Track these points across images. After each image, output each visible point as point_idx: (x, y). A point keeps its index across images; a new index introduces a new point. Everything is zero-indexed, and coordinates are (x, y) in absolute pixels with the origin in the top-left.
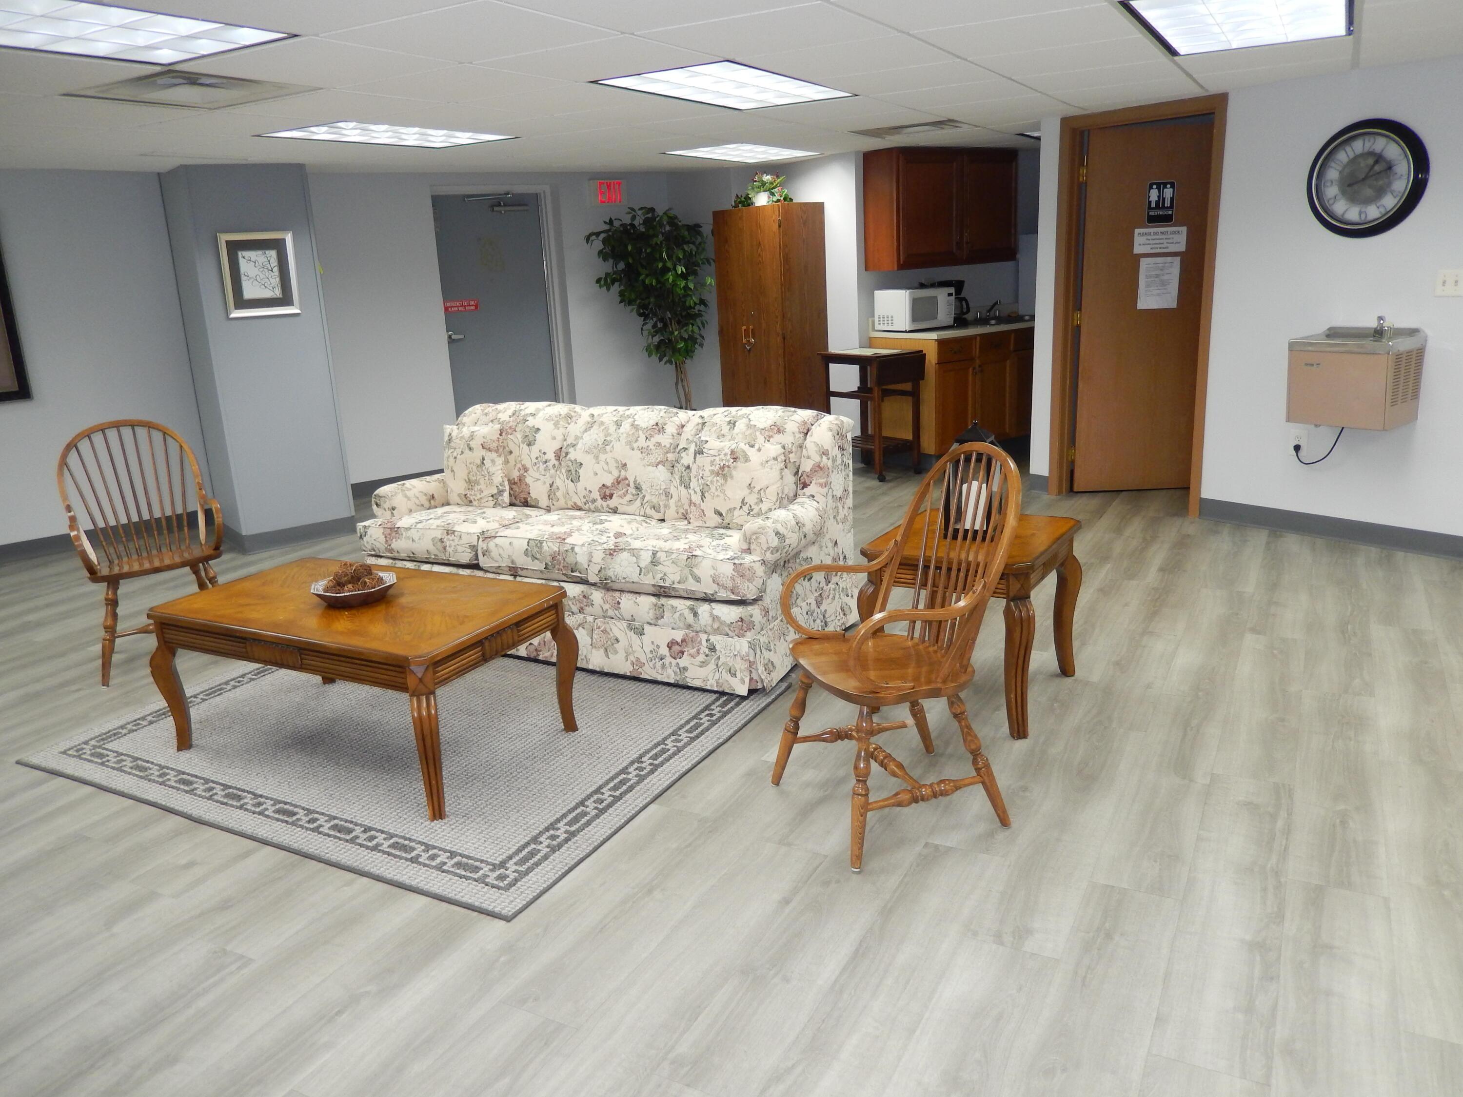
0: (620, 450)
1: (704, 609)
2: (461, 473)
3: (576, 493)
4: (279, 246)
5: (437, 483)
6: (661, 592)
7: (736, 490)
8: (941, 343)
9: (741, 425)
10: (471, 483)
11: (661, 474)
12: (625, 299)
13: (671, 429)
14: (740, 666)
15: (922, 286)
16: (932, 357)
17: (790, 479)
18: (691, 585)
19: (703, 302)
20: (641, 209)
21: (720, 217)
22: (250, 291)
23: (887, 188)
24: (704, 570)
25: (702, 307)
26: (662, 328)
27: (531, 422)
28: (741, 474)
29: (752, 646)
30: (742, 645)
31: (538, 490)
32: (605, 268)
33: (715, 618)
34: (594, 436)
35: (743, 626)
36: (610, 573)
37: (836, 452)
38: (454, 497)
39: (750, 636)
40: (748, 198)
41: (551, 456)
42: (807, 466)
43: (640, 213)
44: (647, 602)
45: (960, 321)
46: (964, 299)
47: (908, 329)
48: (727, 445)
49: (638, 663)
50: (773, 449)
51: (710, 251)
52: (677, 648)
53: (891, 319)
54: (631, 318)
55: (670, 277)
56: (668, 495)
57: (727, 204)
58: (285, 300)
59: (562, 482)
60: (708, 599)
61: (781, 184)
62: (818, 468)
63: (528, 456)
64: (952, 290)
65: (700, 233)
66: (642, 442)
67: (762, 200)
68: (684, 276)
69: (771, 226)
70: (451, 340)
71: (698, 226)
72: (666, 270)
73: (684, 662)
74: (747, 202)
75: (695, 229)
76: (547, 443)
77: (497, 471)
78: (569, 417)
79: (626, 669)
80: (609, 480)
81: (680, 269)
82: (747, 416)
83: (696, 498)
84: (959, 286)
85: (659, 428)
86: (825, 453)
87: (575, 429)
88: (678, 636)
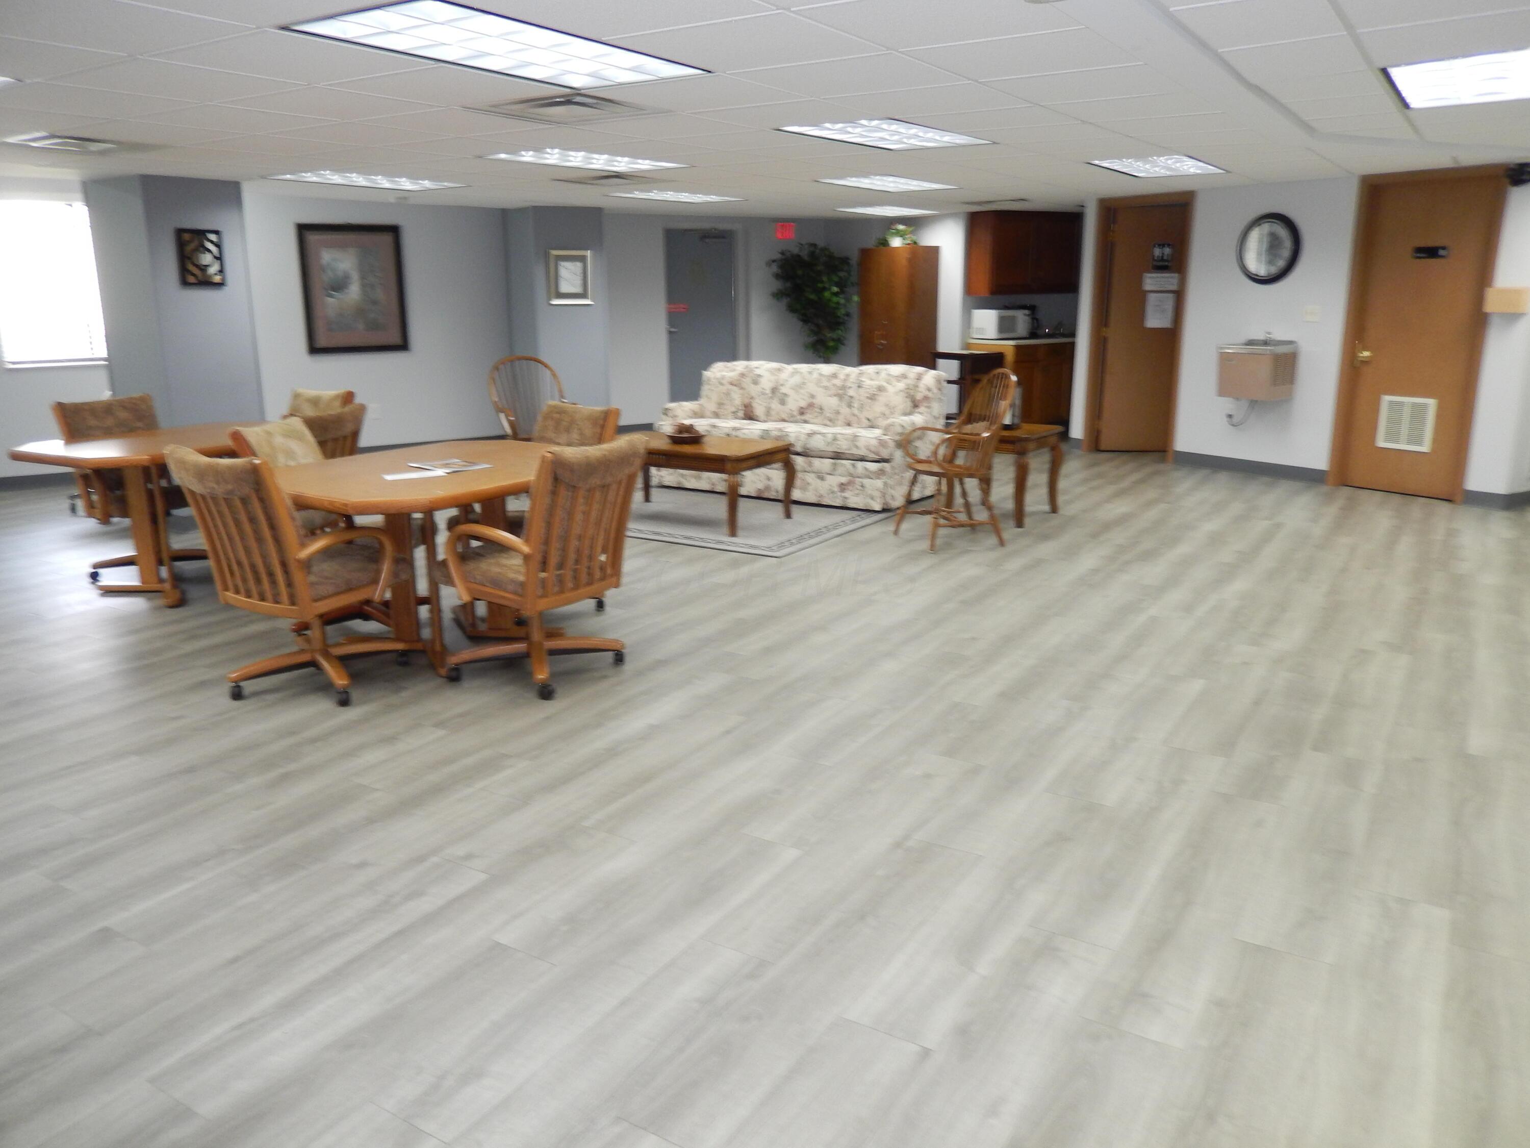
0: (812, 388)
1: (860, 465)
2: (715, 397)
3: (784, 411)
4: (583, 259)
5: (698, 406)
6: (837, 456)
7: (879, 407)
8: (1017, 347)
9: (883, 375)
10: (720, 405)
11: (834, 401)
12: (791, 309)
13: (842, 376)
14: (877, 494)
15: (1006, 308)
16: (1010, 356)
17: (909, 404)
18: (855, 451)
19: (848, 315)
20: (807, 244)
21: (866, 254)
22: (565, 288)
23: (986, 238)
24: (861, 443)
25: (846, 318)
26: (817, 331)
27: (758, 372)
28: (882, 399)
29: (885, 484)
30: (879, 483)
31: (759, 410)
32: (777, 285)
33: (866, 469)
34: (797, 379)
35: (881, 473)
36: (808, 446)
37: (935, 391)
38: (708, 413)
39: (884, 479)
40: (886, 241)
41: (768, 391)
42: (919, 396)
43: (806, 246)
44: (828, 462)
45: (1033, 335)
46: (1037, 320)
47: (996, 338)
48: (875, 383)
49: (821, 496)
50: (901, 385)
51: (854, 278)
52: (843, 487)
53: (981, 330)
54: (794, 321)
55: (827, 294)
56: (838, 413)
57: (870, 243)
58: (583, 296)
59: (775, 405)
60: (863, 459)
61: (911, 232)
62: (926, 398)
63: (754, 390)
64: (1027, 312)
65: (848, 264)
66: (825, 383)
67: (896, 242)
68: (836, 294)
69: (902, 261)
70: (670, 333)
71: (847, 258)
72: (824, 289)
73: (846, 494)
74: (884, 243)
75: (845, 261)
76: (766, 384)
77: (737, 398)
78: (779, 370)
79: (812, 499)
80: (803, 404)
81: (835, 289)
82: (886, 370)
83: (856, 412)
84: (1032, 309)
85: (835, 376)
86: (929, 390)
87: (784, 376)
88: (844, 480)
